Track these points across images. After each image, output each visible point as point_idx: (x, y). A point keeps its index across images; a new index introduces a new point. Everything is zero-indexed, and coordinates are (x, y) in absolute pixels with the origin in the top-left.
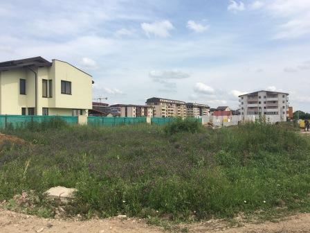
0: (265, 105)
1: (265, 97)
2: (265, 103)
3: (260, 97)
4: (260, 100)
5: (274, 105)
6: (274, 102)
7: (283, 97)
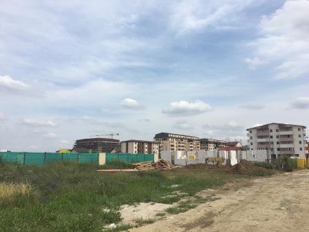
0: (278, 140)
1: (277, 131)
2: (278, 137)
3: (271, 131)
4: (271, 134)
5: (289, 139)
6: (289, 136)
7: (299, 130)
